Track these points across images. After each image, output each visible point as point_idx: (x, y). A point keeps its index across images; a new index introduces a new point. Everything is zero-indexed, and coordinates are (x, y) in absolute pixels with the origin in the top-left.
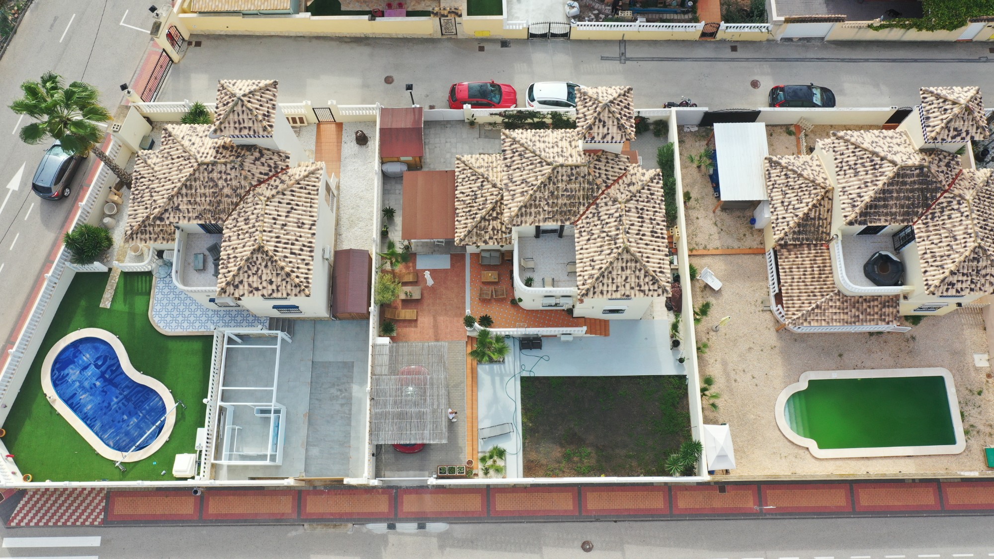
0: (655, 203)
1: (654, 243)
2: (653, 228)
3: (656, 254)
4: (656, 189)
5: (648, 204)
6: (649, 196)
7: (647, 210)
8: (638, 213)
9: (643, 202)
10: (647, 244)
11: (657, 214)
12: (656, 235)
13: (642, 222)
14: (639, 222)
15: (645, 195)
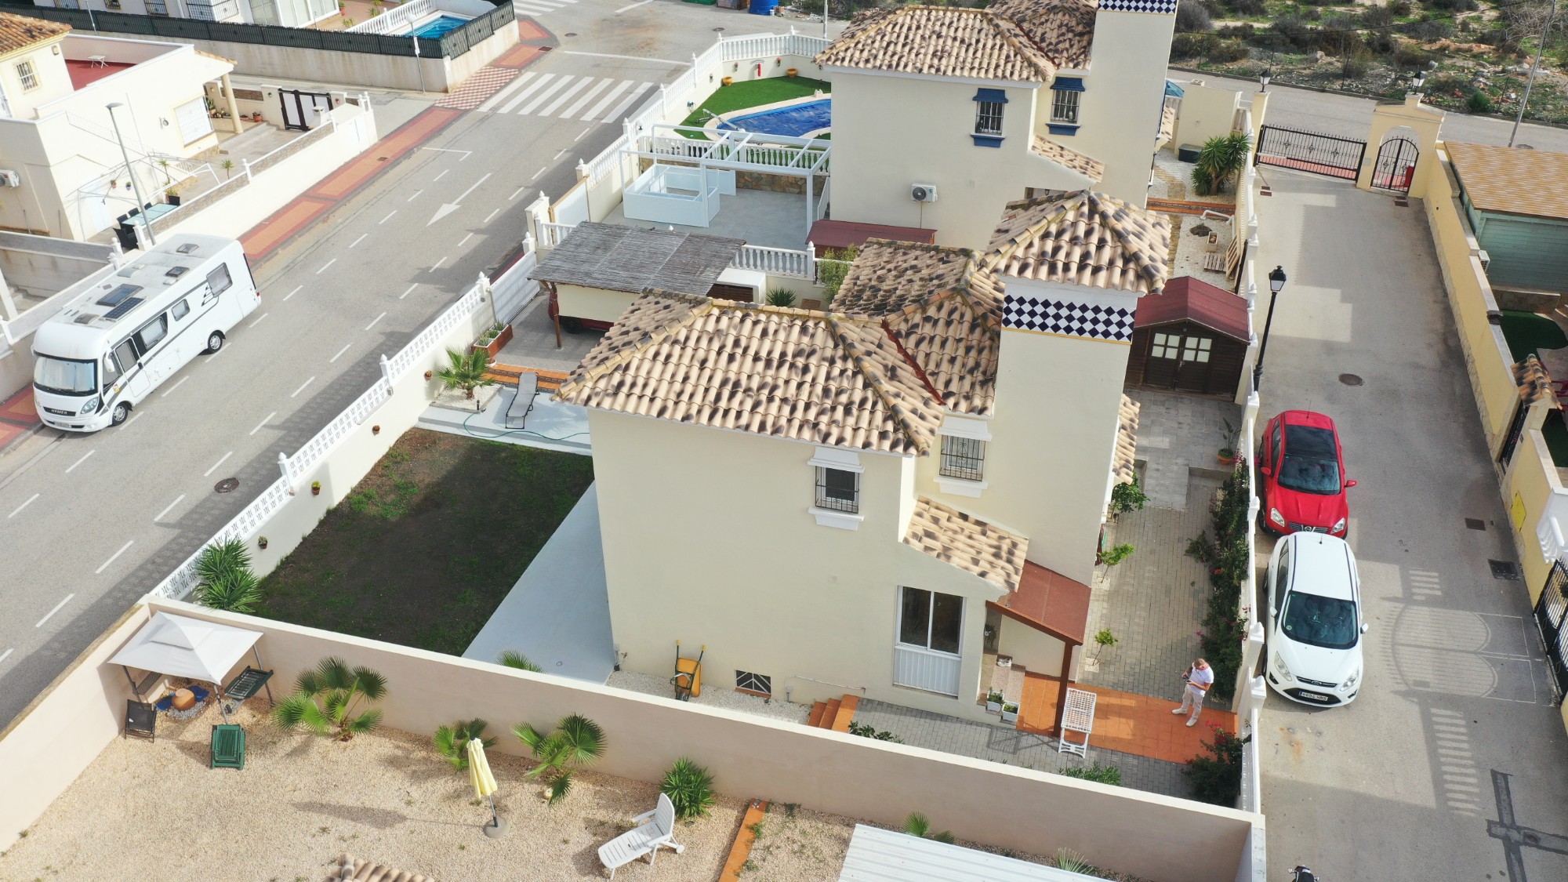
0: (821, 412)
1: (704, 381)
2: (747, 390)
3: (671, 383)
4: (864, 424)
5: (819, 389)
6: (844, 398)
7: (800, 385)
8: (798, 353)
9: (828, 378)
10: (704, 362)
11: (787, 409)
12: (726, 393)
13: (768, 363)
14: (770, 353)
15: (845, 384)
